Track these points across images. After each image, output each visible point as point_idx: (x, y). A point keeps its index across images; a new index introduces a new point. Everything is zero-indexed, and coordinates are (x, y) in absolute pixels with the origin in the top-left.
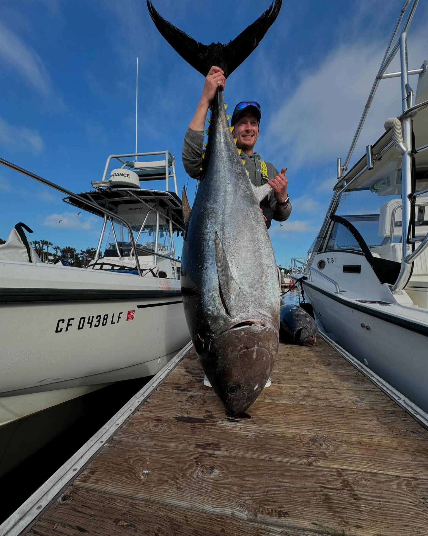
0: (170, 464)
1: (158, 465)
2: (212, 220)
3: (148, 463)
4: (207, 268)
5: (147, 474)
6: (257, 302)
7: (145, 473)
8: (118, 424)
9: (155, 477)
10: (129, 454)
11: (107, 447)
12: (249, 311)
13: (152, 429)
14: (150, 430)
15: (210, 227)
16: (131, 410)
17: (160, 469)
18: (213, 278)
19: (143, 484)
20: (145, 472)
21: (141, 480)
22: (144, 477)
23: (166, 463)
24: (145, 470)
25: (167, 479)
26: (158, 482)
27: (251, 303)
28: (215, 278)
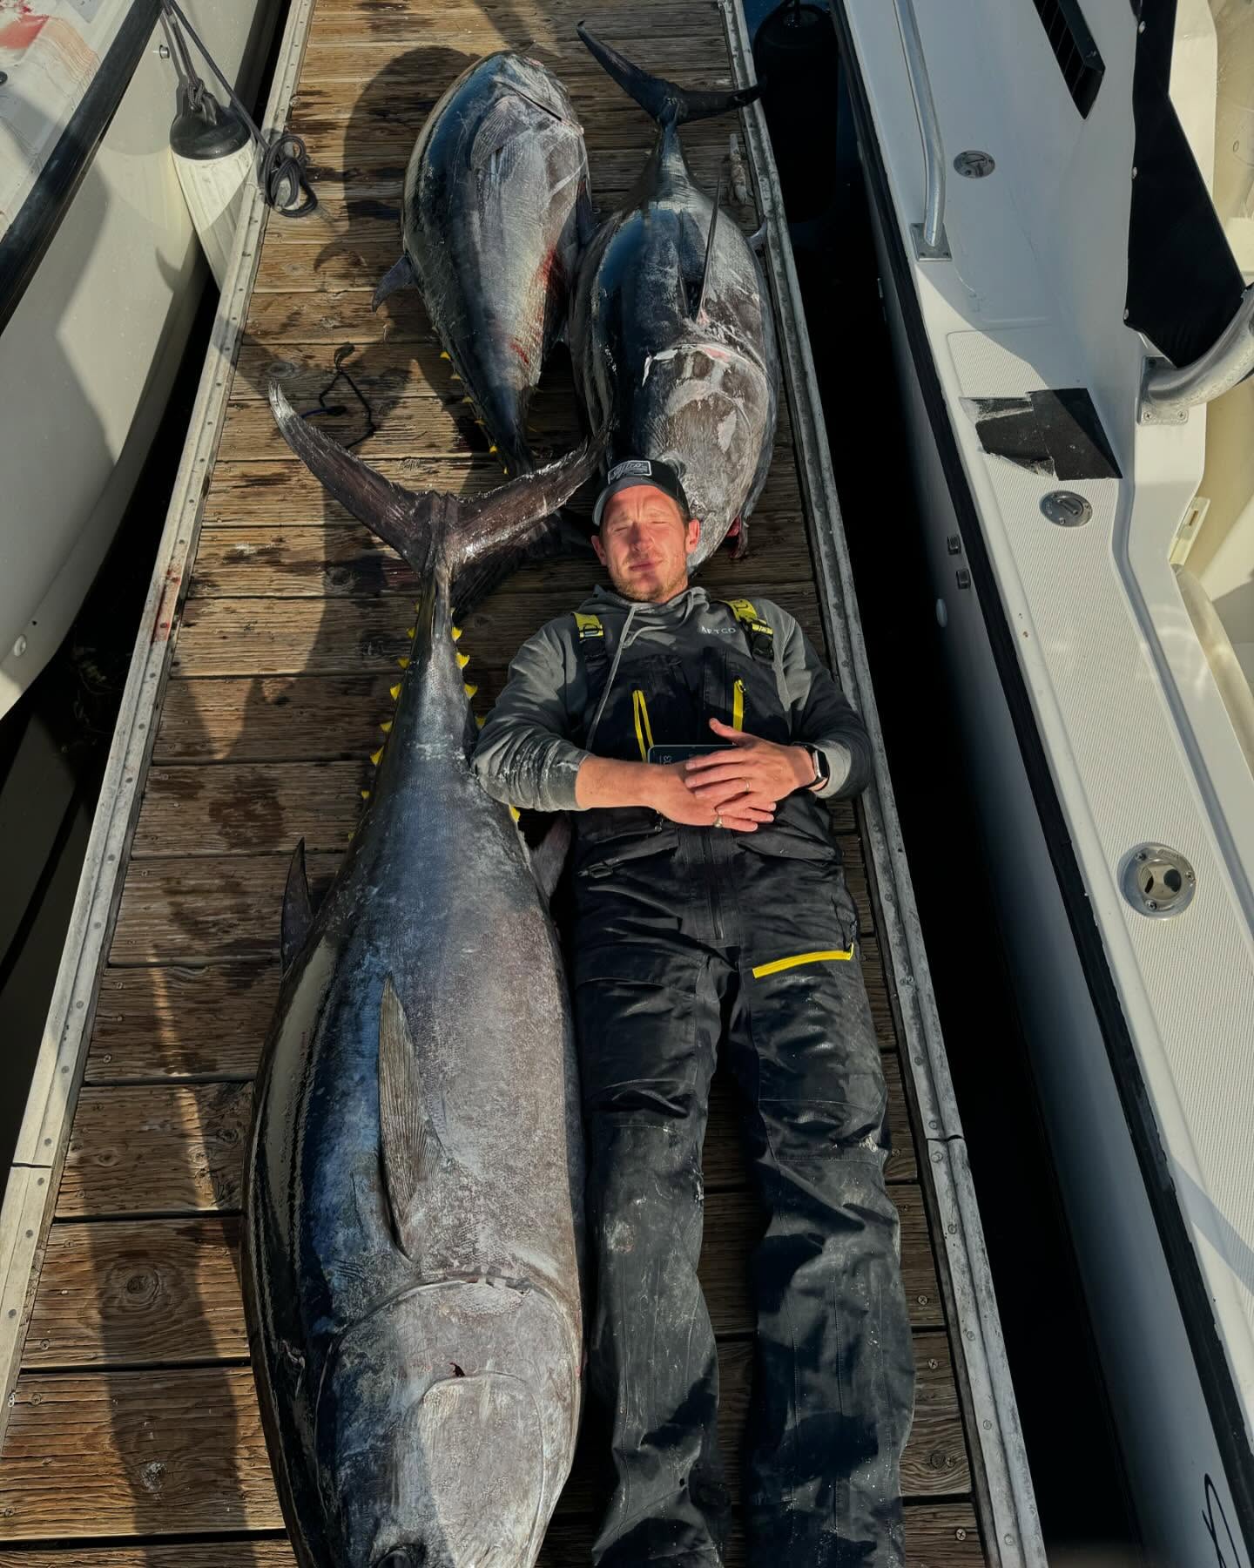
0: (212, 1425)
1: (181, 1439)
2: (379, 943)
3: (151, 1436)
4: (345, 1094)
5: (161, 1474)
6: (507, 1216)
7: (154, 1471)
8: (12, 1313)
9: (183, 1477)
10: (90, 1418)
11: (18, 1407)
12: (477, 1246)
13: (125, 1303)
14: (121, 1308)
15: (371, 963)
16: (29, 1234)
17: (187, 1448)
18: (361, 1125)
19: (159, 1505)
20: (154, 1467)
21: (149, 1494)
22: (155, 1484)
23: (200, 1426)
24: (151, 1462)
25: (213, 1476)
26: (194, 1491)
27: (483, 1218)
28: (366, 1126)
